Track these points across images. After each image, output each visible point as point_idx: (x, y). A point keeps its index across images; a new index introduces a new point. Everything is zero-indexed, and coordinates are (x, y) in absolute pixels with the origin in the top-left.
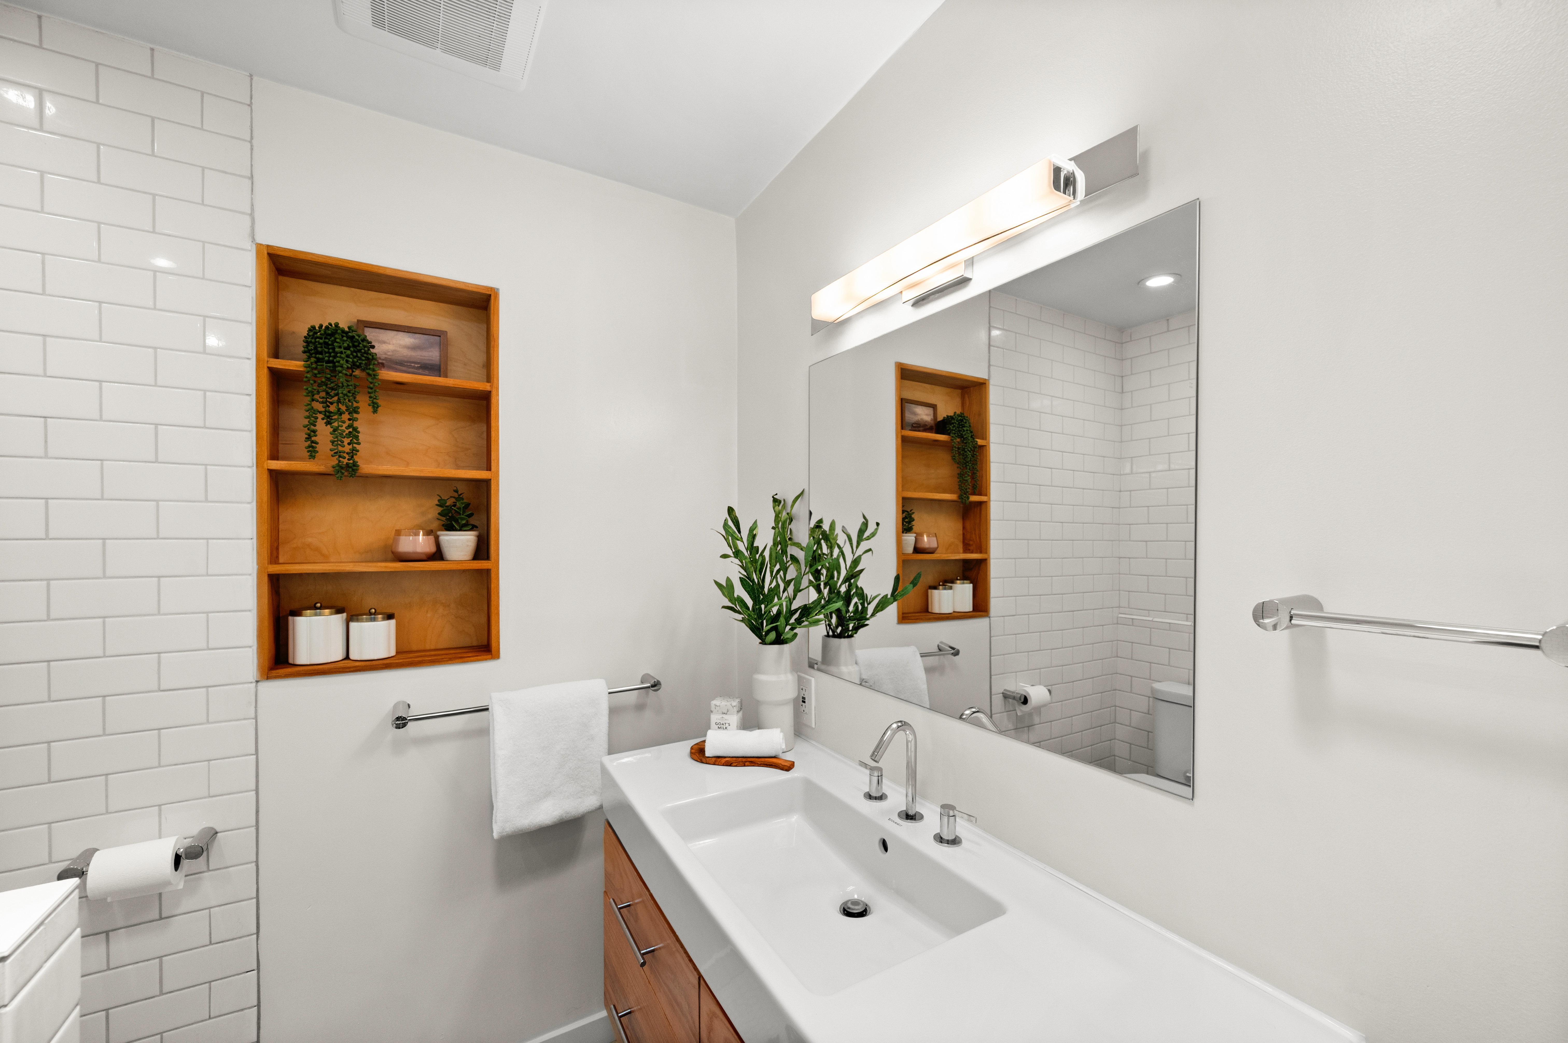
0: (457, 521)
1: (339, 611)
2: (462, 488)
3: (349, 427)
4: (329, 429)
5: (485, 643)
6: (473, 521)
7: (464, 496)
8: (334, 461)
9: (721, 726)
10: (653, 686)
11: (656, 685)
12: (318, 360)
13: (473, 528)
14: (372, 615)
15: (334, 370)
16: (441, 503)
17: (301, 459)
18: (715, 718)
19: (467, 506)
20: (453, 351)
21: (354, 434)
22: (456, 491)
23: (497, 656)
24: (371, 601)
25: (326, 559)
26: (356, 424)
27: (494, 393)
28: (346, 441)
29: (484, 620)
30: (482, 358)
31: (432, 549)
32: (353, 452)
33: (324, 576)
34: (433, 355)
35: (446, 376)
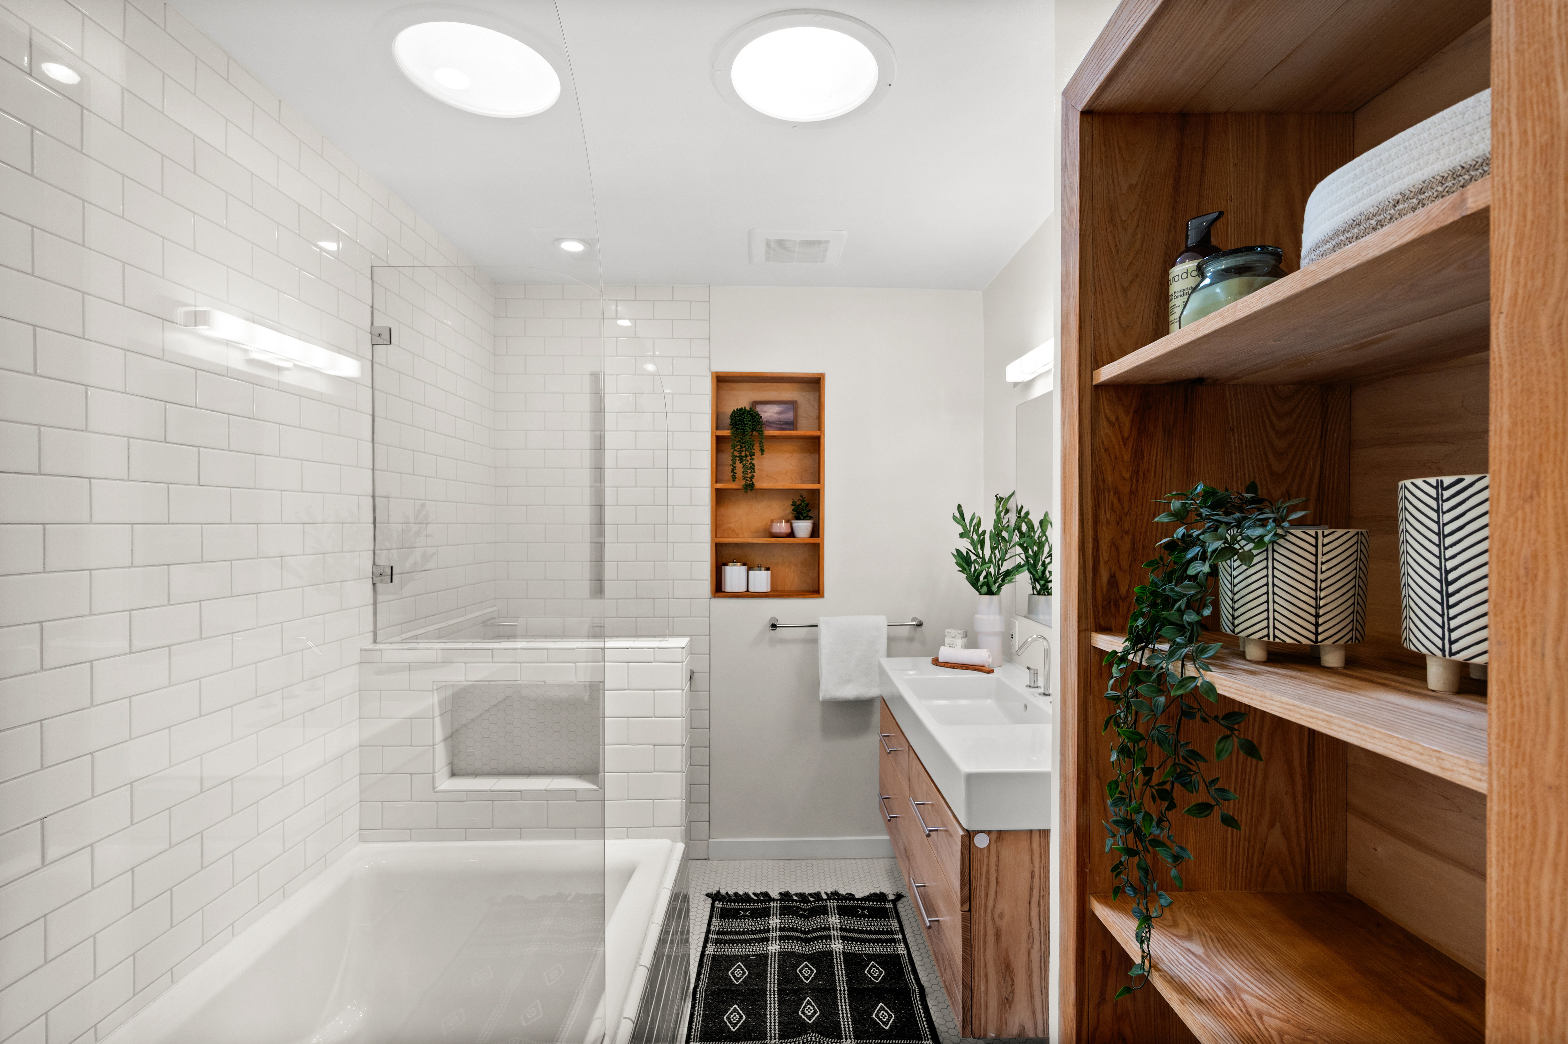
0: (802, 514)
1: (744, 564)
2: (805, 495)
3: (750, 463)
4: (741, 465)
5: (817, 589)
6: (810, 514)
7: (806, 499)
8: (744, 483)
9: (951, 646)
10: (918, 625)
11: (920, 625)
12: (737, 429)
13: (810, 518)
14: (759, 567)
15: (744, 433)
16: (794, 504)
17: (727, 481)
18: (947, 640)
19: (807, 505)
20: (801, 412)
21: (752, 467)
22: (801, 496)
23: (822, 596)
24: (758, 560)
25: (737, 536)
26: (753, 462)
27: (822, 437)
28: (749, 471)
29: (816, 575)
30: (816, 414)
31: (788, 531)
32: (752, 477)
33: (736, 544)
34: (789, 416)
35: (796, 430)
